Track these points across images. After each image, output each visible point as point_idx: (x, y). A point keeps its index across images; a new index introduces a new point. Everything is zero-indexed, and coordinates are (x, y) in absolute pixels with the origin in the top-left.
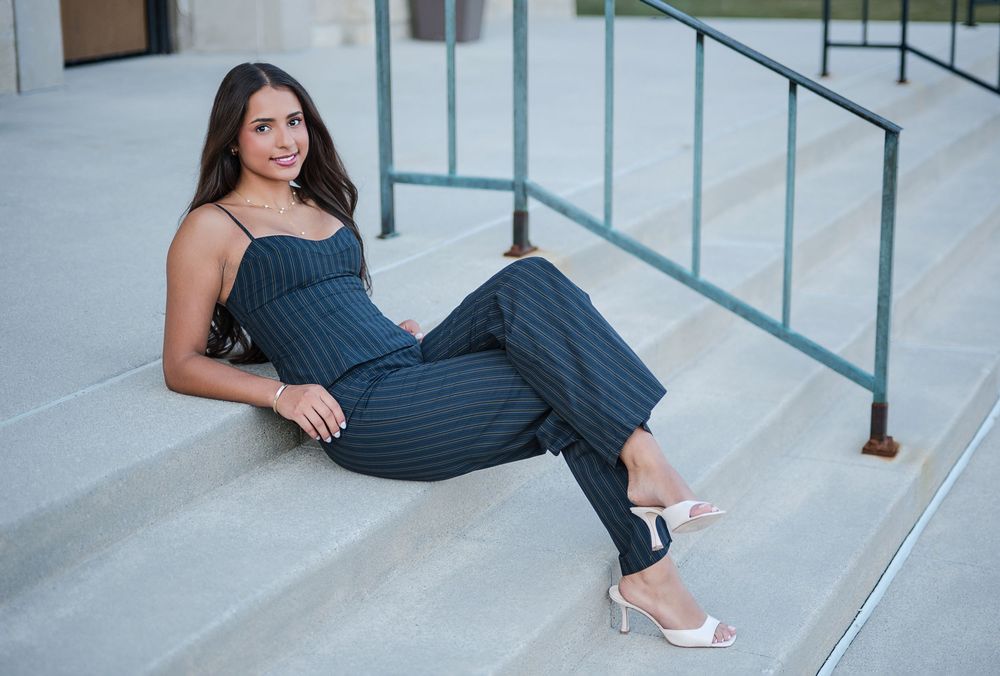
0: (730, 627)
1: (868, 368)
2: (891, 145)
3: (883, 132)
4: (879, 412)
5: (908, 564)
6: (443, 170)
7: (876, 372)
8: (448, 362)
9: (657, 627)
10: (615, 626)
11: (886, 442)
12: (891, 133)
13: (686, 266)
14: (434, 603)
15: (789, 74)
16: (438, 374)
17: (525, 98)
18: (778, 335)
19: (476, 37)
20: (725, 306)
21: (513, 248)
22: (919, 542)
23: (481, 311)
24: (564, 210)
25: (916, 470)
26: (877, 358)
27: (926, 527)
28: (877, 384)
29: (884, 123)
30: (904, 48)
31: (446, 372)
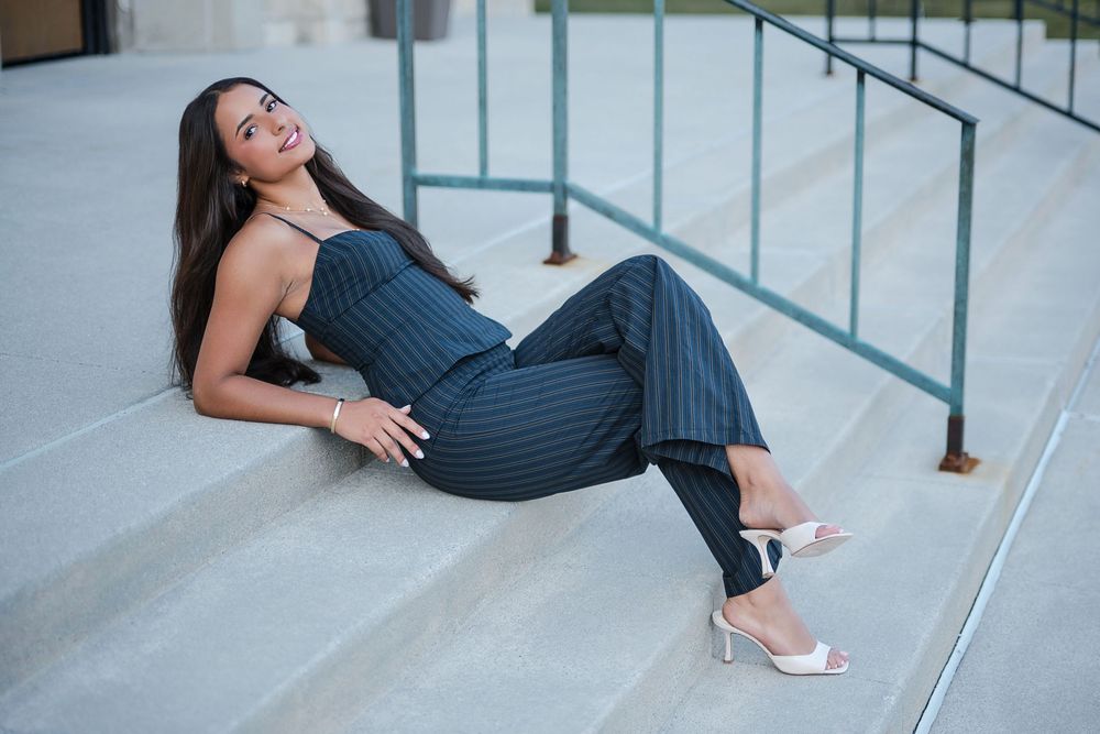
0: (842, 653)
1: (944, 379)
2: (968, 138)
3: (959, 124)
4: (956, 426)
5: (1000, 586)
6: (473, 172)
7: (953, 382)
8: (549, 366)
9: (765, 655)
10: (718, 656)
11: (963, 458)
12: (968, 126)
13: (744, 271)
14: (532, 633)
15: (858, 63)
16: (535, 382)
17: (565, 92)
18: (845, 345)
19: (443, 35)
20: (787, 314)
21: (553, 255)
22: (1006, 564)
23: (586, 311)
24: (609, 212)
25: (998, 488)
26: (953, 368)
27: (1012, 547)
28: (953, 398)
29: (960, 115)
30: (914, 44)
31: (543, 380)
